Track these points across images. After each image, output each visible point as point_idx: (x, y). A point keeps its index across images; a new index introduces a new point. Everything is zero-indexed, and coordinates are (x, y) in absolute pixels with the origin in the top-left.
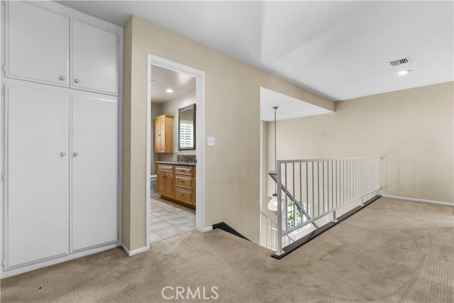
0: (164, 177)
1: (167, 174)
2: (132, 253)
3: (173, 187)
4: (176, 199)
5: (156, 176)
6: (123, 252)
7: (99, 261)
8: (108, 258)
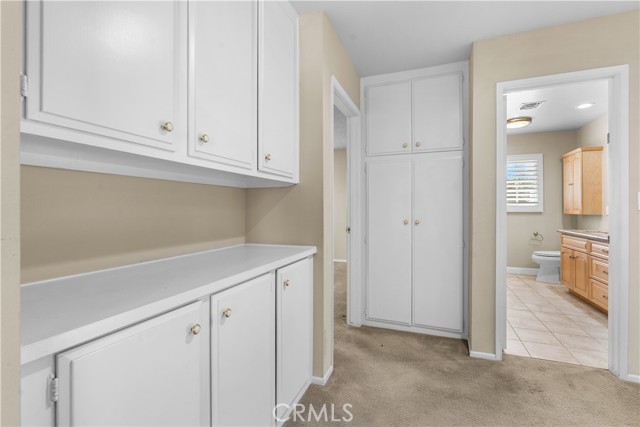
0: (573, 257)
1: (576, 254)
2: (473, 353)
3: (588, 278)
4: (593, 301)
5: (559, 253)
6: (465, 348)
7: (436, 346)
8: (446, 347)
